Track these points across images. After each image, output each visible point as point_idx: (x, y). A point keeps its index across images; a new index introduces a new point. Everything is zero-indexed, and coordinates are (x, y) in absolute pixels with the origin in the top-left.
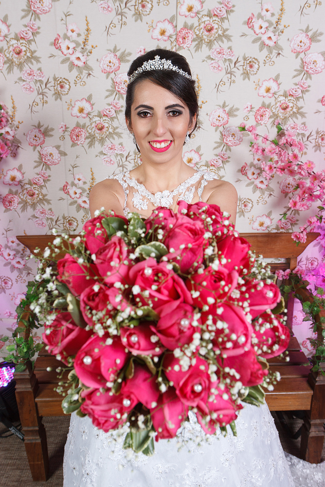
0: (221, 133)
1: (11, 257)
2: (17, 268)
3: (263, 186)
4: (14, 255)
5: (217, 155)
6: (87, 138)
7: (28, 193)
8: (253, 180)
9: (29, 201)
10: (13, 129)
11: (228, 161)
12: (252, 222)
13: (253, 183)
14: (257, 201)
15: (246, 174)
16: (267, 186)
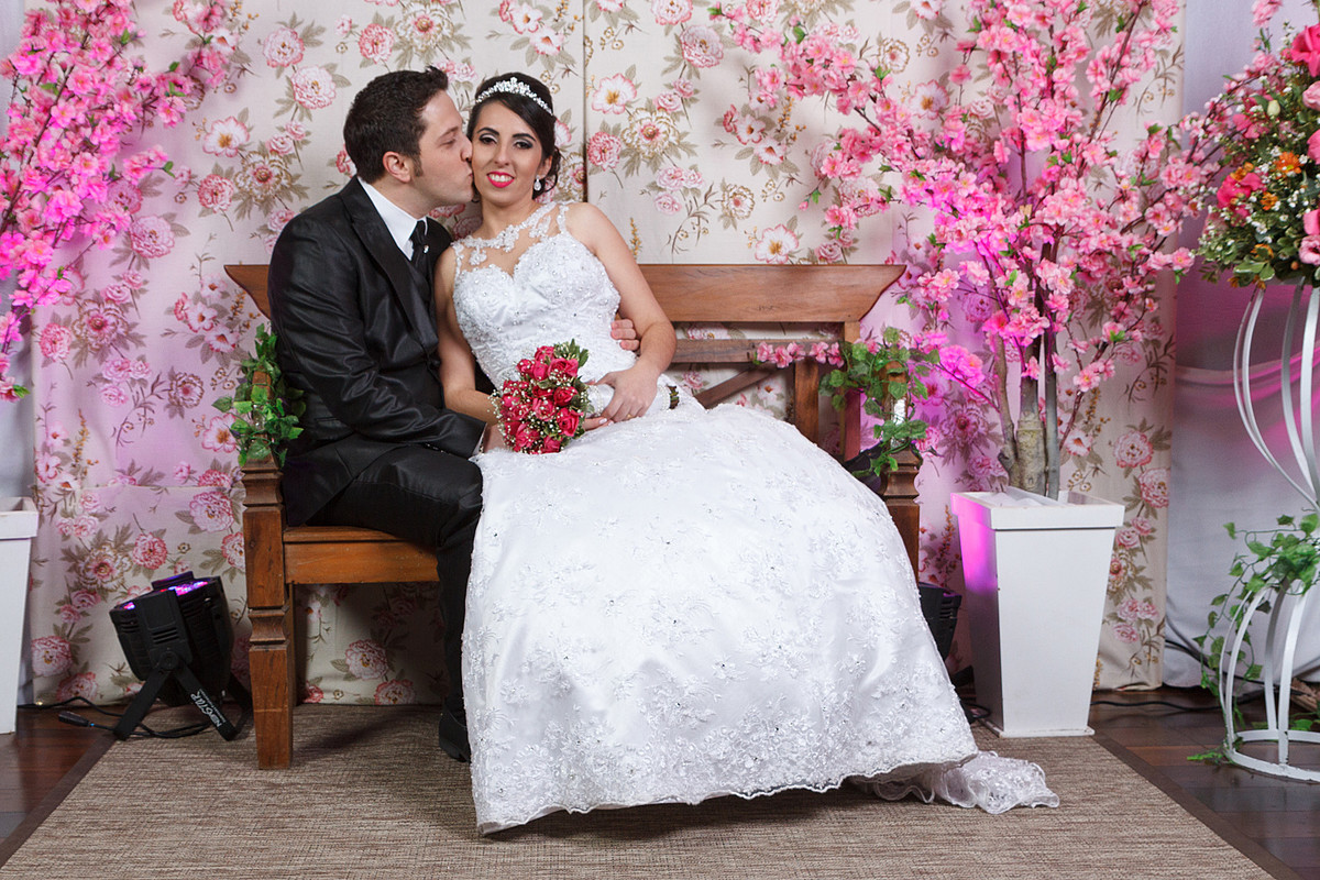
0: (677, 38)
1: (206, 324)
2: (217, 351)
3: (774, 160)
4: (214, 318)
5: (670, 87)
6: (396, 47)
7: (255, 174)
8: (750, 145)
9: (256, 192)
10: (236, 31)
11: (694, 100)
12: (754, 243)
13: (752, 150)
14: (761, 193)
15: (734, 131)
16: (782, 158)
